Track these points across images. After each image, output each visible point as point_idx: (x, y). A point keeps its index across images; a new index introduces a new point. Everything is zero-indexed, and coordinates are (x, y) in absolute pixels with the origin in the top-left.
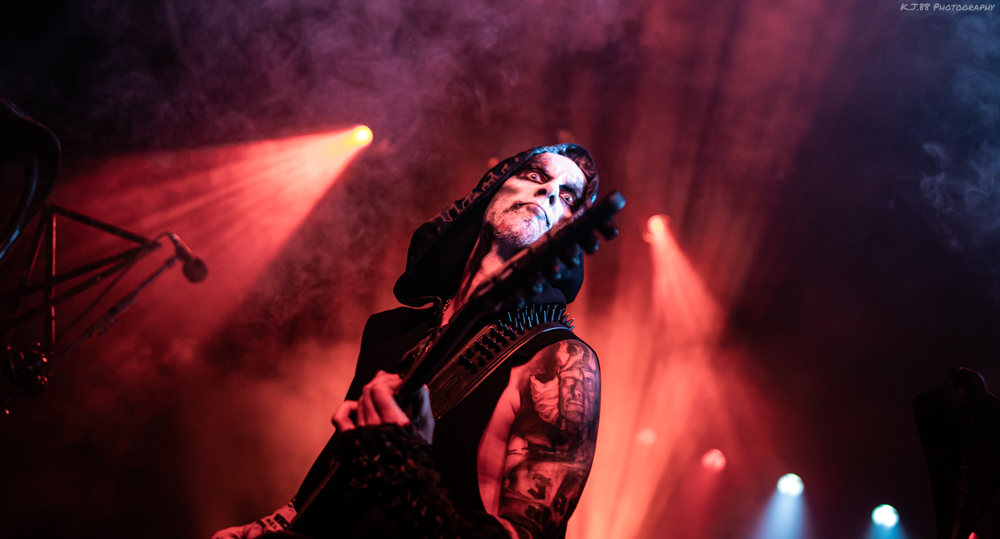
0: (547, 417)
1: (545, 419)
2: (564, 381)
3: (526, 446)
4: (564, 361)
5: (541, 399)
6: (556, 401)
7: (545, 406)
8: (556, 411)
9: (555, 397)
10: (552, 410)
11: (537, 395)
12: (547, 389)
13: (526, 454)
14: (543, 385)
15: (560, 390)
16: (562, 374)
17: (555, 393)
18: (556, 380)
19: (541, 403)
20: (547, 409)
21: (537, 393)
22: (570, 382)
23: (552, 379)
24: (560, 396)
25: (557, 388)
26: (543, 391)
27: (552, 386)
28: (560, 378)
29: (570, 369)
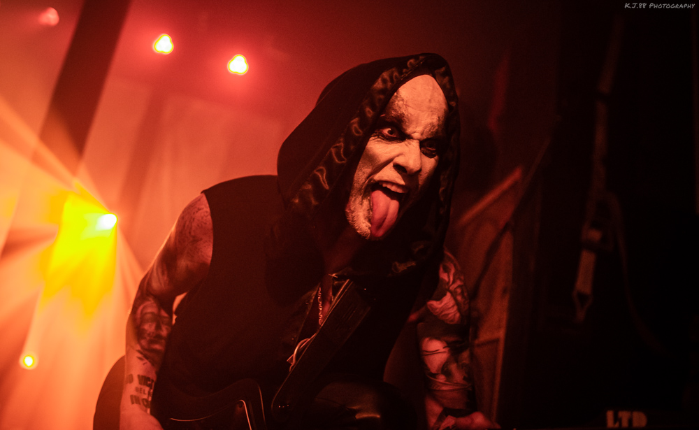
0: (452, 321)
1: (452, 323)
2: (456, 292)
3: (445, 345)
4: (446, 279)
5: (442, 312)
6: (456, 308)
7: (448, 314)
8: (458, 315)
9: (453, 306)
10: (454, 315)
12: (443, 304)
13: (449, 351)
14: (438, 302)
15: (455, 299)
16: (451, 288)
17: (452, 303)
18: (448, 295)
19: (443, 314)
20: (450, 316)
21: (437, 309)
22: (459, 291)
23: (445, 295)
24: (457, 303)
25: (452, 299)
26: (440, 306)
27: (448, 300)
28: (451, 292)
29: (454, 282)
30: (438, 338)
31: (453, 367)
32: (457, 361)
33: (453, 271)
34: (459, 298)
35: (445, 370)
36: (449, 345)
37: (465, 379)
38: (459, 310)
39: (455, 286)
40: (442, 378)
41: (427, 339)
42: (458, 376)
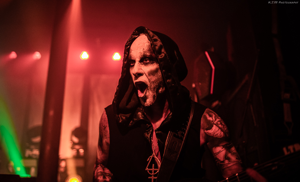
0: (221, 136)
1: (221, 137)
2: (218, 124)
3: (222, 147)
4: (212, 120)
5: (214, 134)
6: (220, 130)
7: (217, 134)
8: (222, 133)
9: (218, 130)
10: (221, 133)
11: (212, 134)
13: (225, 149)
14: (210, 130)
15: (218, 127)
16: (215, 123)
18: (214, 126)
19: (215, 134)
20: (219, 134)
22: (219, 123)
23: (213, 126)
24: (220, 128)
25: (217, 127)
26: (212, 131)
27: (215, 128)
28: (215, 124)
29: (215, 120)
30: (218, 146)
31: (230, 155)
32: (230, 152)
33: (214, 116)
34: (220, 126)
35: (226, 157)
36: (224, 146)
37: (237, 159)
38: (222, 130)
39: (216, 121)
40: (227, 162)
41: (214, 148)
42: (233, 158)
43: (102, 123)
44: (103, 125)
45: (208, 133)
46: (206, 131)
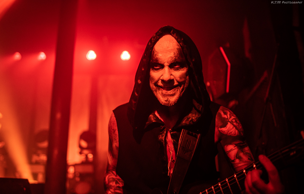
0: (235, 134)
2: (232, 122)
3: (235, 145)
4: (226, 117)
5: (228, 132)
6: (234, 128)
7: (232, 132)
8: (237, 131)
9: (233, 128)
10: (235, 132)
11: (226, 132)
12: (227, 128)
13: (237, 148)
14: (225, 128)
15: (233, 125)
16: (229, 120)
17: (232, 126)
18: (229, 123)
20: (233, 133)
21: (225, 131)
22: (234, 121)
23: (227, 124)
24: (234, 126)
25: (231, 125)
26: (227, 129)
27: (229, 125)
28: (230, 122)
29: (230, 117)
30: (230, 144)
31: (241, 154)
32: (242, 151)
33: (229, 113)
34: (235, 124)
35: (237, 156)
36: (236, 145)
37: (249, 159)
38: (236, 128)
39: (231, 119)
40: (237, 161)
41: (226, 146)
42: (245, 158)
43: (111, 126)
44: (113, 129)
45: (221, 130)
46: (220, 129)
